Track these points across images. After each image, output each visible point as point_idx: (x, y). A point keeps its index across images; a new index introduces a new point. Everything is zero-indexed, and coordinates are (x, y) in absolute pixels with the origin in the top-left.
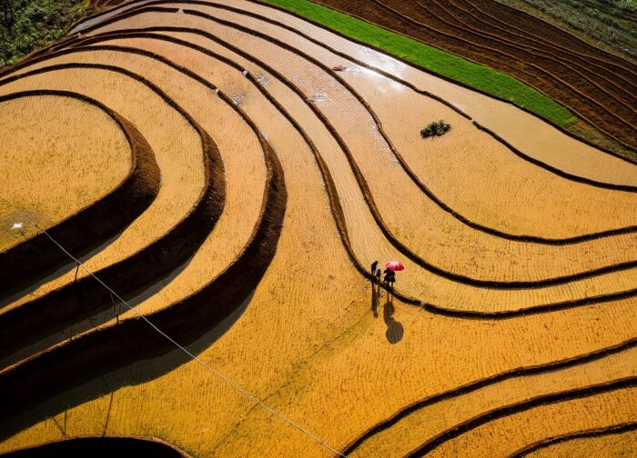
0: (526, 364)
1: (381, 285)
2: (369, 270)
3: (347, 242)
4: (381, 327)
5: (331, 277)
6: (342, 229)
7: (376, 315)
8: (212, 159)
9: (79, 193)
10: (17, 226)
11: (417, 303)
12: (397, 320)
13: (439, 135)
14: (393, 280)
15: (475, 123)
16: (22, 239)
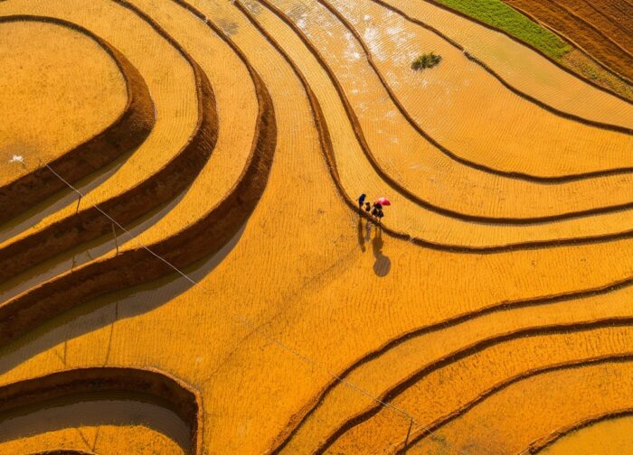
0: (512, 298)
1: (370, 219)
2: (357, 204)
3: (336, 175)
4: (369, 259)
5: (321, 212)
6: (331, 163)
7: (364, 250)
8: (205, 94)
9: (77, 126)
10: (18, 158)
11: (405, 237)
12: (384, 254)
13: (430, 67)
14: (381, 215)
15: (467, 54)
16: (25, 172)
